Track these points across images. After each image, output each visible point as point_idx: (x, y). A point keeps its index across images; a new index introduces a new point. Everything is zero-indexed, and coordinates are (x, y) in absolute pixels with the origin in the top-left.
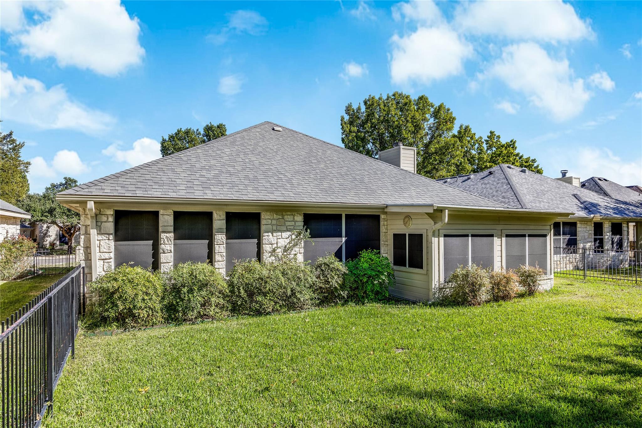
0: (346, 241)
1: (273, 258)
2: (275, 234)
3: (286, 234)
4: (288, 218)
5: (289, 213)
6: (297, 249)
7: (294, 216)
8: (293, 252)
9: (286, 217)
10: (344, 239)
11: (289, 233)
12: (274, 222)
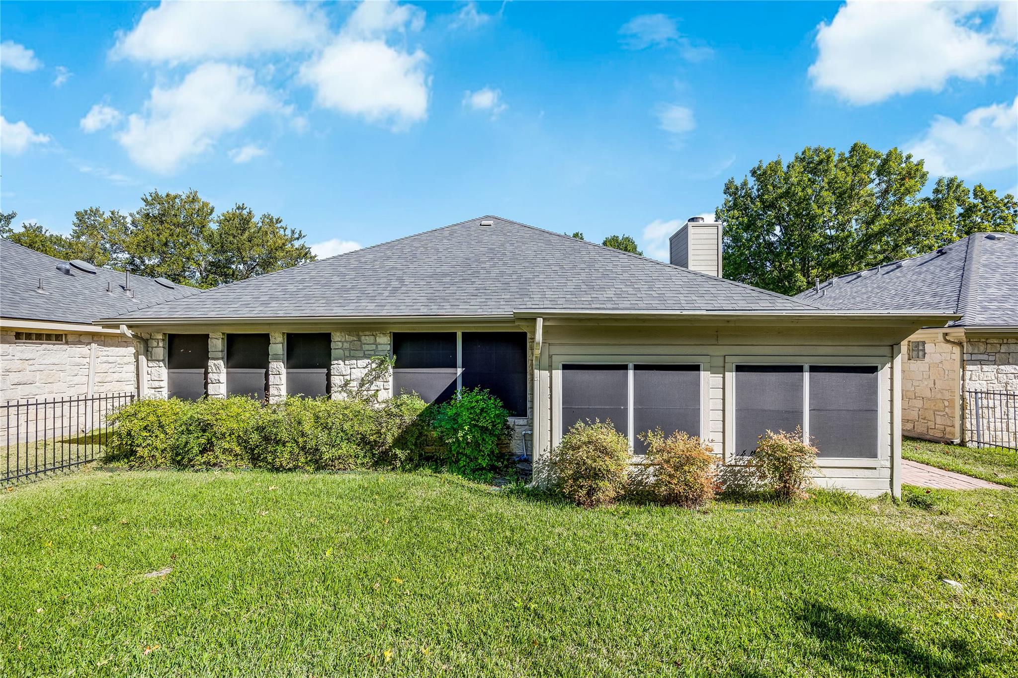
0: (463, 374)
1: (345, 395)
2: (347, 362)
3: (362, 363)
4: (367, 339)
5: (367, 333)
6: (379, 383)
7: (375, 336)
8: (373, 387)
9: (363, 338)
10: (459, 371)
11: (367, 361)
12: (346, 345)
